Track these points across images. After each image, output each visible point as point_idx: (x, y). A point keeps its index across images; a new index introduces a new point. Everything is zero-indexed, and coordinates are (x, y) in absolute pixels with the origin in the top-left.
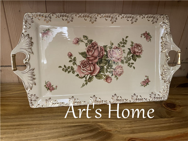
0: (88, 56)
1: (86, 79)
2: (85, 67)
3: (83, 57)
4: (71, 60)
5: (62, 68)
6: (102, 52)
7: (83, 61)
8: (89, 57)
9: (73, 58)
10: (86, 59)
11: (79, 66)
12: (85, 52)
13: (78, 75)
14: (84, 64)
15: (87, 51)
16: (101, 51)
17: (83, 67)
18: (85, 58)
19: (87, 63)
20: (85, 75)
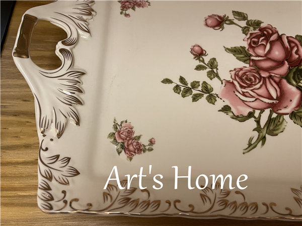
0: (252, 58)
1: (258, 122)
2: (249, 86)
3: (238, 58)
4: (202, 64)
5: (174, 85)
6: (295, 49)
7: (241, 69)
8: (259, 61)
9: (207, 59)
10: (247, 65)
11: (228, 82)
12: (243, 48)
13: (226, 109)
14: (243, 80)
15: (250, 45)
16: (292, 48)
17: (242, 87)
18: (244, 61)
19: (254, 76)
20: (251, 110)
